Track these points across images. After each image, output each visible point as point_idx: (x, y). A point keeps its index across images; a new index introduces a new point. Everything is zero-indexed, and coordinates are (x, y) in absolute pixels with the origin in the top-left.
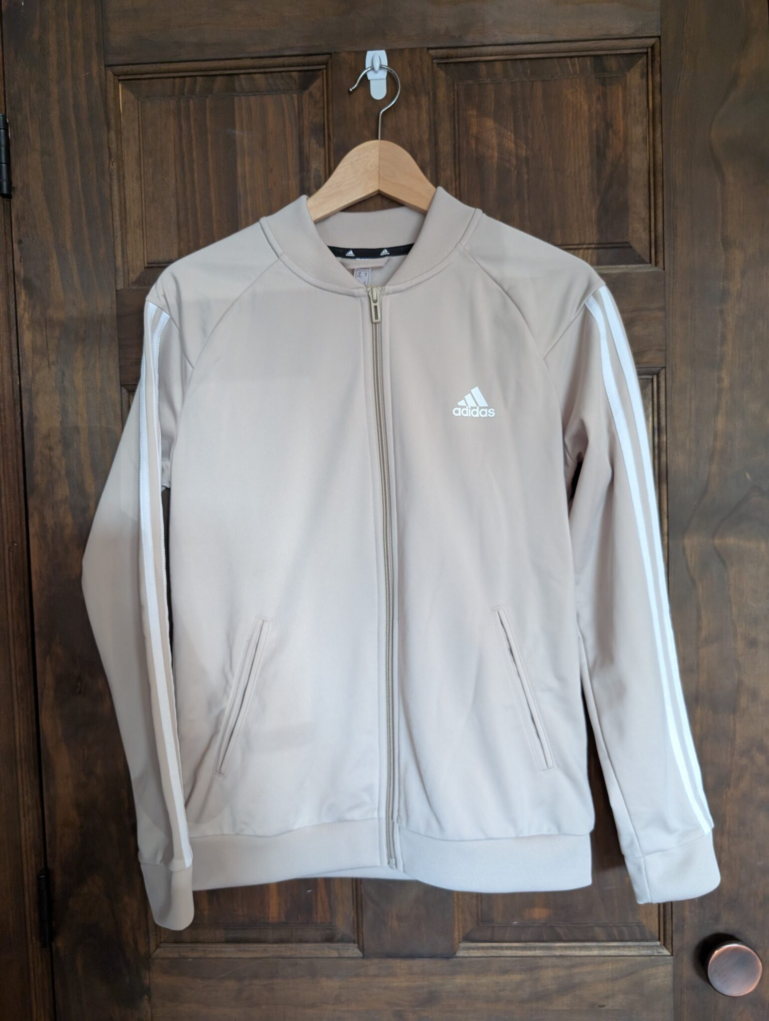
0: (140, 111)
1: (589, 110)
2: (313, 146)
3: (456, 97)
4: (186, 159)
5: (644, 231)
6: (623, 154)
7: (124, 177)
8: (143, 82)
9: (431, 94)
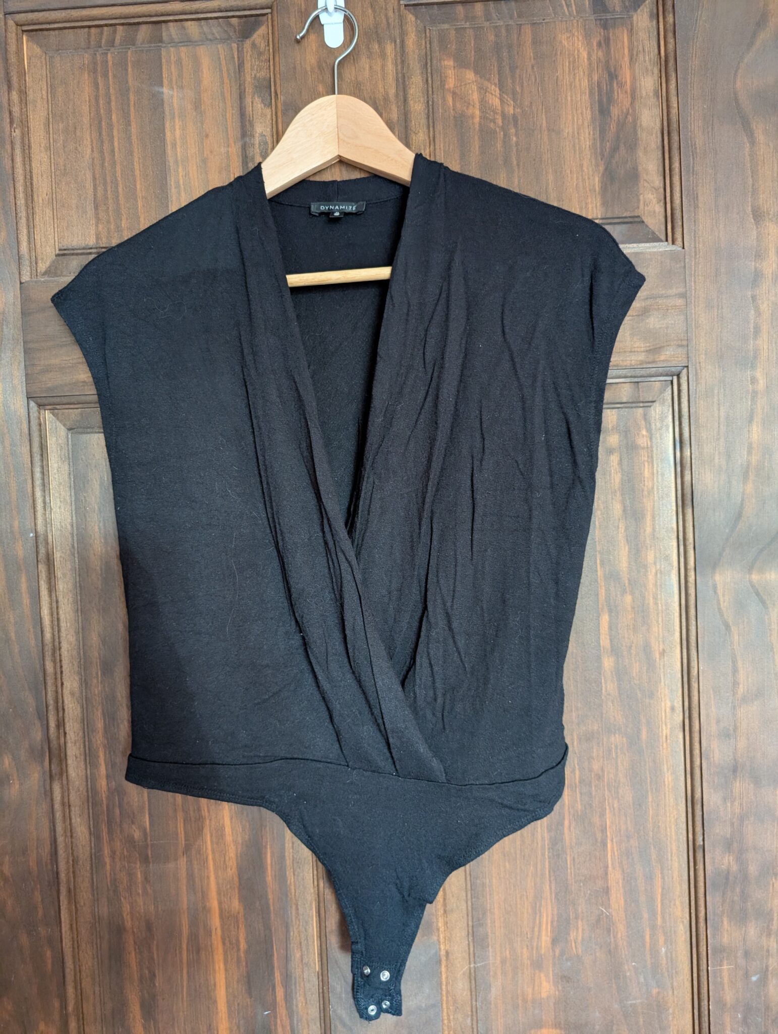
0: (48, 67)
1: (589, 59)
2: (257, 106)
3: (428, 46)
4: (103, 123)
5: (658, 203)
6: (630, 111)
7: (29, 147)
8: (52, 32)
9: (398, 41)
